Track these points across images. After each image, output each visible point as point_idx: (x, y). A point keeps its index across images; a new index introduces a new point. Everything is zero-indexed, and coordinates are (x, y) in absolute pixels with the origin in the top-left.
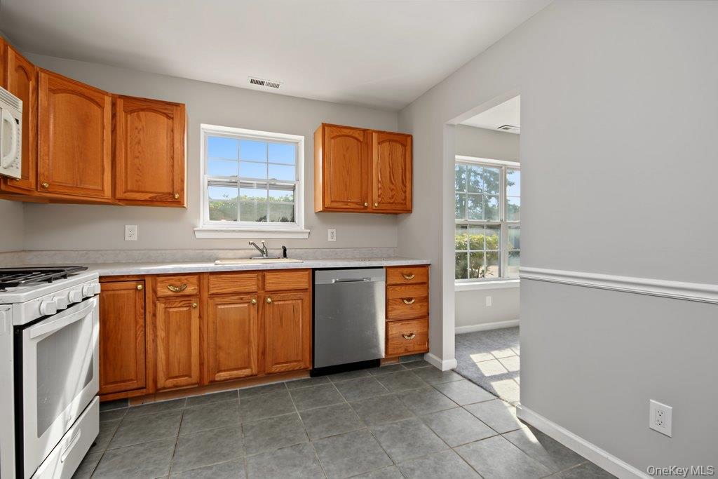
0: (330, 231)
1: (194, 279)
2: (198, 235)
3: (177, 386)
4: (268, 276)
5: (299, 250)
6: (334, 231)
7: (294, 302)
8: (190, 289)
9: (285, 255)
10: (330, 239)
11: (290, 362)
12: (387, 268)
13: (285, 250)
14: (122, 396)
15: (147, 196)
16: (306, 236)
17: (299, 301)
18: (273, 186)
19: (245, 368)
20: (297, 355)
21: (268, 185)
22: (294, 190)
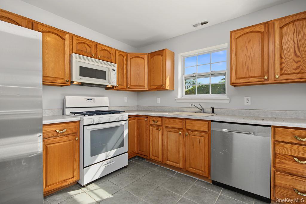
0: (246, 98)
1: (160, 119)
2: (178, 101)
3: (155, 160)
4: (187, 121)
5: (223, 110)
6: (249, 98)
7: (200, 137)
8: (159, 123)
9: (213, 112)
10: (246, 104)
11: (197, 169)
12: (274, 127)
13: (213, 109)
14: (142, 156)
15: (155, 87)
16: (228, 101)
17: (203, 138)
18: (213, 75)
19: (178, 163)
20: (201, 167)
21: (210, 75)
22: (225, 75)
